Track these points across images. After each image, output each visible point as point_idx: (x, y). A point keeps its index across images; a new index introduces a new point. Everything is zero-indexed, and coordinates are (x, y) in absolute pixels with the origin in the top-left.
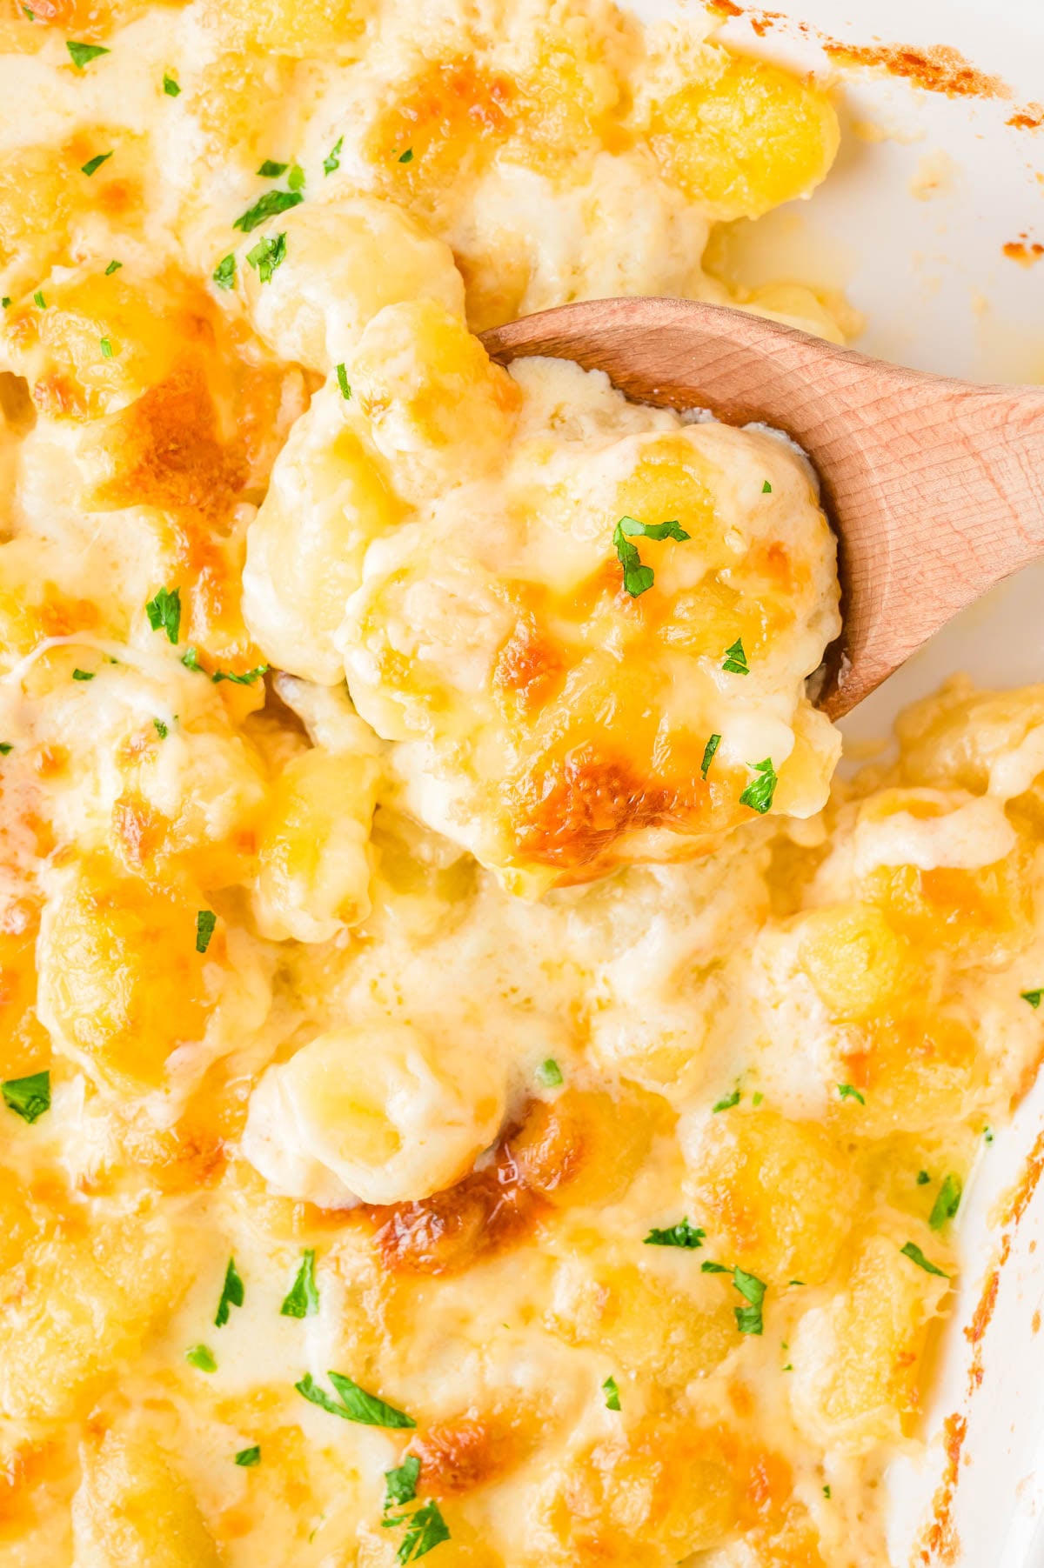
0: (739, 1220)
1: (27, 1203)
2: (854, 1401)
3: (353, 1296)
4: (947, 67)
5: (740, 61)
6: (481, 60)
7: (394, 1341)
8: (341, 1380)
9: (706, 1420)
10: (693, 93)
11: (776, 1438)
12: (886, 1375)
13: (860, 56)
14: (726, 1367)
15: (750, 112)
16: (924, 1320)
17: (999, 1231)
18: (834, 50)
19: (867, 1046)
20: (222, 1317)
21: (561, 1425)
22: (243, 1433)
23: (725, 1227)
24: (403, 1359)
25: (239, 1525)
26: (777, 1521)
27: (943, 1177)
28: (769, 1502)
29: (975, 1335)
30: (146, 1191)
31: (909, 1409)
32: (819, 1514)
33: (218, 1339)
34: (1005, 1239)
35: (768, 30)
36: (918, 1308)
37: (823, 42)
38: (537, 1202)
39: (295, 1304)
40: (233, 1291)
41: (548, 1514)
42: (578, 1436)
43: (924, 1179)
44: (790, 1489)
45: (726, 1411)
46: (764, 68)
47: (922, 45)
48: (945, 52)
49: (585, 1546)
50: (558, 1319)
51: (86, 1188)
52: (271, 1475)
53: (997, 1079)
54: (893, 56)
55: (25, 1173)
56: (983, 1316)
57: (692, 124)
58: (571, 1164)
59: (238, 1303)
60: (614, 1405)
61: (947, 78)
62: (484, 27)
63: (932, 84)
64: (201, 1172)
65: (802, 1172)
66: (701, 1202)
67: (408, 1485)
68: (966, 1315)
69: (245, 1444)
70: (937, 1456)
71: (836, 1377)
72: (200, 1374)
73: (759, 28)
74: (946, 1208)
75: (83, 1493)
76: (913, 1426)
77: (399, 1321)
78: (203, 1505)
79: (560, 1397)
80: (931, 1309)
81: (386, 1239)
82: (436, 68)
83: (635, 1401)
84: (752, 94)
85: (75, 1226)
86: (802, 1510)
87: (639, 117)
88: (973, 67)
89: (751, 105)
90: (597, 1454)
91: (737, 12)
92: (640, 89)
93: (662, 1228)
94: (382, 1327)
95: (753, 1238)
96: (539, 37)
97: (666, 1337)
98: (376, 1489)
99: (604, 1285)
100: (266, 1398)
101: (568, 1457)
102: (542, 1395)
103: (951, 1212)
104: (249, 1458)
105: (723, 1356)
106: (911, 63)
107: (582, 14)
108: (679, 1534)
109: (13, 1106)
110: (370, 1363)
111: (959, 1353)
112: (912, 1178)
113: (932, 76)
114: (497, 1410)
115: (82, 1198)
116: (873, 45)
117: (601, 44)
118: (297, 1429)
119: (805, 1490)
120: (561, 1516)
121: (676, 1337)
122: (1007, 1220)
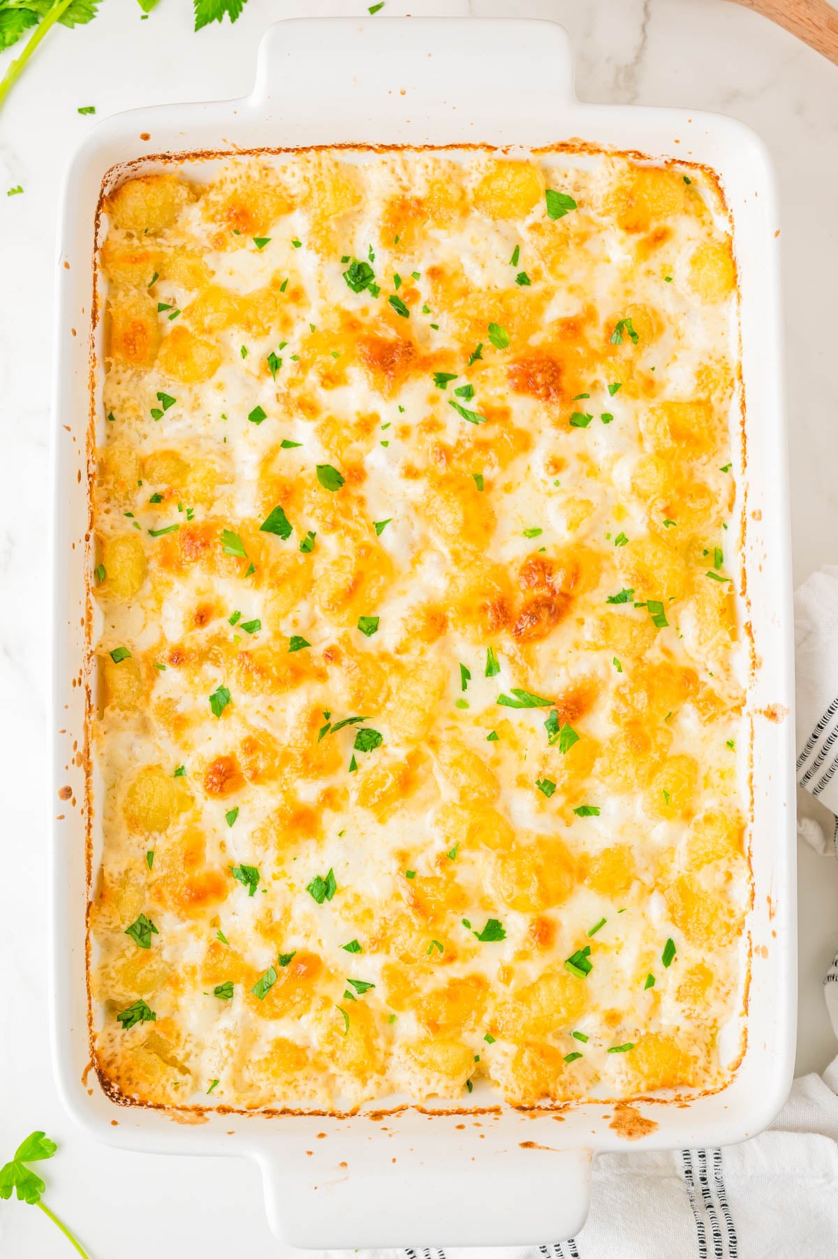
0: (644, 580)
1: (379, 663)
2: (709, 634)
3: (512, 660)
4: (576, 144)
5: (501, 164)
6: (408, 196)
7: (532, 668)
8: (517, 692)
9: (656, 663)
10: (487, 180)
11: (683, 662)
12: (718, 619)
13: (545, 150)
14: (657, 641)
15: (510, 180)
16: (724, 597)
17: (740, 554)
18: (534, 151)
19: (669, 503)
20: (464, 687)
21: (605, 684)
22: (487, 728)
23: (639, 585)
24: (538, 675)
25: (497, 762)
26: (697, 691)
27: (713, 549)
28: (691, 686)
29: (743, 593)
30: (421, 644)
31: (731, 628)
32: (712, 683)
33: (467, 695)
34: (743, 555)
35: (509, 152)
36: (721, 593)
37: (530, 149)
38: (568, 597)
39: (491, 670)
40: (466, 674)
41: (611, 719)
42: (612, 686)
43: (706, 552)
44: (697, 678)
45: (663, 658)
46: (510, 163)
47: (566, 140)
48: (575, 139)
49: (629, 724)
50: (588, 642)
51: (398, 652)
52: (503, 742)
53: (720, 500)
54: (556, 146)
55: (374, 653)
56: (744, 584)
57: (489, 192)
58: (575, 576)
59: (469, 678)
60: (620, 670)
61: (577, 148)
62: (405, 183)
63: (573, 152)
64: (439, 628)
65: (660, 555)
66: (627, 580)
67: (555, 726)
68: (739, 589)
69: (488, 733)
70: (747, 639)
71: (701, 630)
72: (464, 711)
73: (505, 152)
74: (719, 560)
75: (435, 766)
76: (734, 636)
77: (531, 662)
78: (483, 758)
79: (601, 673)
80: (726, 591)
81: (516, 631)
82: (392, 204)
83: (628, 663)
84: (509, 174)
85: (398, 667)
86: (705, 684)
87: (470, 197)
88: (586, 141)
89: (509, 177)
90: (621, 689)
91: (496, 149)
92: (467, 187)
93: (614, 596)
94: (525, 664)
95: (650, 585)
96: (428, 181)
97: (631, 634)
98: (543, 731)
99: (601, 620)
100: (490, 712)
101: (611, 694)
102: (594, 675)
103: (722, 560)
104: (493, 737)
105: (655, 637)
106: (563, 147)
107: (440, 168)
108: (662, 705)
109: (360, 628)
110: (526, 680)
111: (740, 602)
112: (701, 553)
113: (572, 148)
114: (579, 685)
115: (398, 657)
116: (547, 145)
117: (449, 177)
118: (507, 720)
119: (703, 677)
120: (616, 717)
121: (635, 633)
122: (741, 548)
